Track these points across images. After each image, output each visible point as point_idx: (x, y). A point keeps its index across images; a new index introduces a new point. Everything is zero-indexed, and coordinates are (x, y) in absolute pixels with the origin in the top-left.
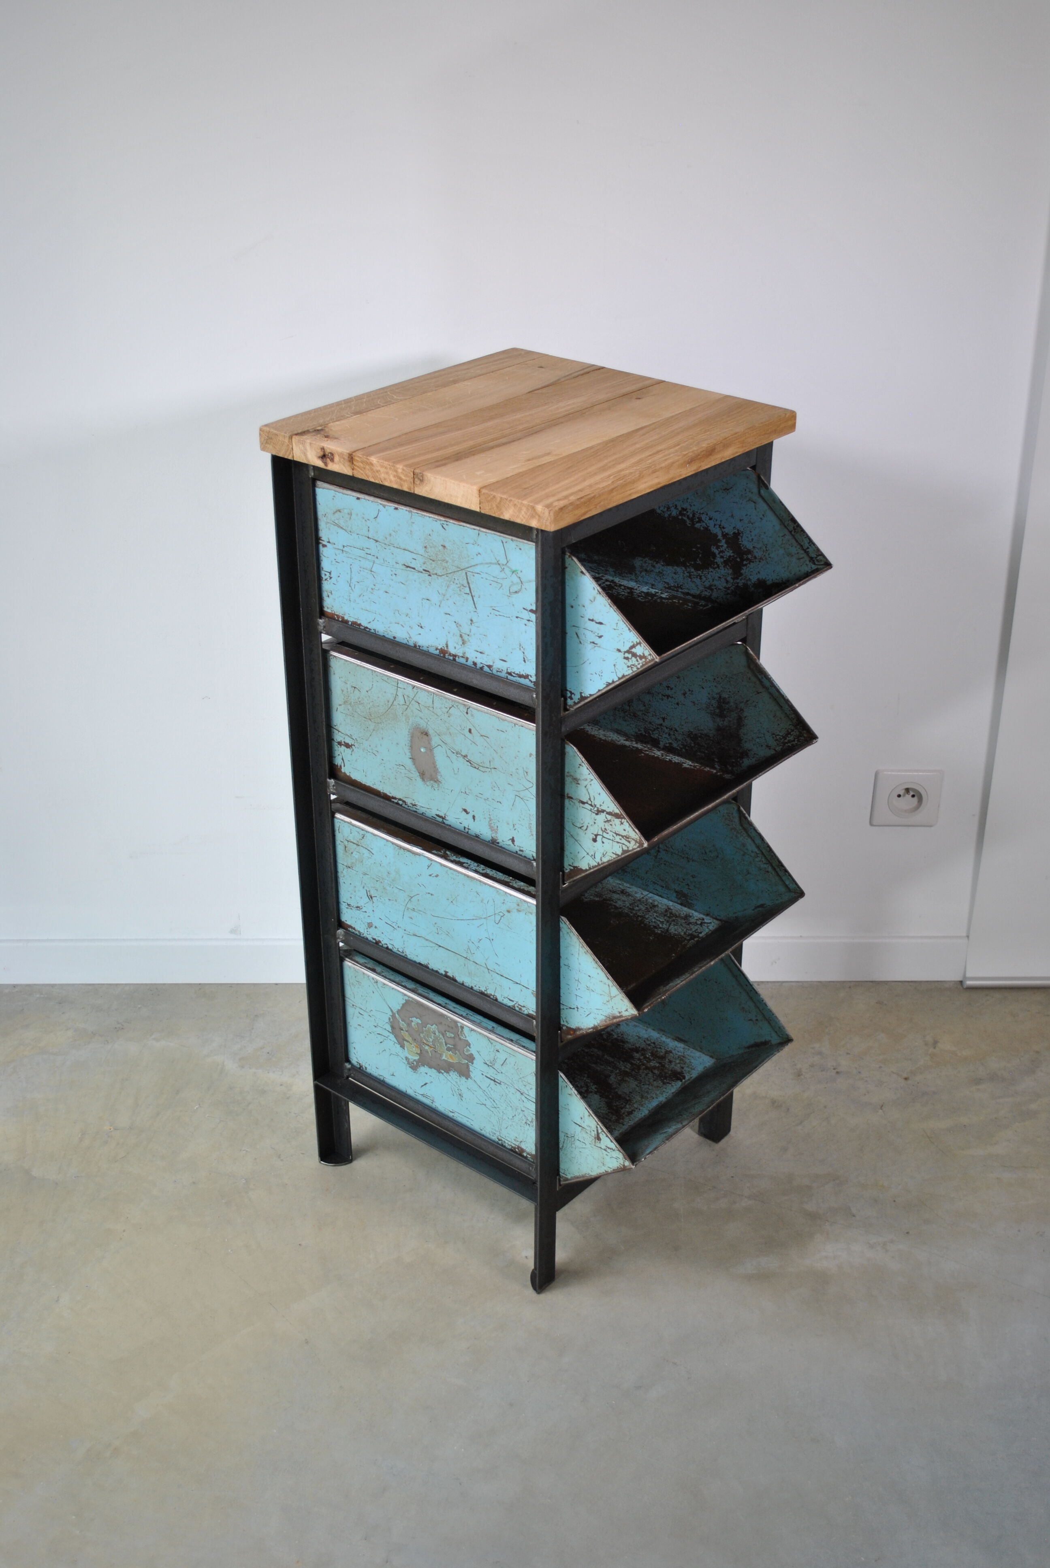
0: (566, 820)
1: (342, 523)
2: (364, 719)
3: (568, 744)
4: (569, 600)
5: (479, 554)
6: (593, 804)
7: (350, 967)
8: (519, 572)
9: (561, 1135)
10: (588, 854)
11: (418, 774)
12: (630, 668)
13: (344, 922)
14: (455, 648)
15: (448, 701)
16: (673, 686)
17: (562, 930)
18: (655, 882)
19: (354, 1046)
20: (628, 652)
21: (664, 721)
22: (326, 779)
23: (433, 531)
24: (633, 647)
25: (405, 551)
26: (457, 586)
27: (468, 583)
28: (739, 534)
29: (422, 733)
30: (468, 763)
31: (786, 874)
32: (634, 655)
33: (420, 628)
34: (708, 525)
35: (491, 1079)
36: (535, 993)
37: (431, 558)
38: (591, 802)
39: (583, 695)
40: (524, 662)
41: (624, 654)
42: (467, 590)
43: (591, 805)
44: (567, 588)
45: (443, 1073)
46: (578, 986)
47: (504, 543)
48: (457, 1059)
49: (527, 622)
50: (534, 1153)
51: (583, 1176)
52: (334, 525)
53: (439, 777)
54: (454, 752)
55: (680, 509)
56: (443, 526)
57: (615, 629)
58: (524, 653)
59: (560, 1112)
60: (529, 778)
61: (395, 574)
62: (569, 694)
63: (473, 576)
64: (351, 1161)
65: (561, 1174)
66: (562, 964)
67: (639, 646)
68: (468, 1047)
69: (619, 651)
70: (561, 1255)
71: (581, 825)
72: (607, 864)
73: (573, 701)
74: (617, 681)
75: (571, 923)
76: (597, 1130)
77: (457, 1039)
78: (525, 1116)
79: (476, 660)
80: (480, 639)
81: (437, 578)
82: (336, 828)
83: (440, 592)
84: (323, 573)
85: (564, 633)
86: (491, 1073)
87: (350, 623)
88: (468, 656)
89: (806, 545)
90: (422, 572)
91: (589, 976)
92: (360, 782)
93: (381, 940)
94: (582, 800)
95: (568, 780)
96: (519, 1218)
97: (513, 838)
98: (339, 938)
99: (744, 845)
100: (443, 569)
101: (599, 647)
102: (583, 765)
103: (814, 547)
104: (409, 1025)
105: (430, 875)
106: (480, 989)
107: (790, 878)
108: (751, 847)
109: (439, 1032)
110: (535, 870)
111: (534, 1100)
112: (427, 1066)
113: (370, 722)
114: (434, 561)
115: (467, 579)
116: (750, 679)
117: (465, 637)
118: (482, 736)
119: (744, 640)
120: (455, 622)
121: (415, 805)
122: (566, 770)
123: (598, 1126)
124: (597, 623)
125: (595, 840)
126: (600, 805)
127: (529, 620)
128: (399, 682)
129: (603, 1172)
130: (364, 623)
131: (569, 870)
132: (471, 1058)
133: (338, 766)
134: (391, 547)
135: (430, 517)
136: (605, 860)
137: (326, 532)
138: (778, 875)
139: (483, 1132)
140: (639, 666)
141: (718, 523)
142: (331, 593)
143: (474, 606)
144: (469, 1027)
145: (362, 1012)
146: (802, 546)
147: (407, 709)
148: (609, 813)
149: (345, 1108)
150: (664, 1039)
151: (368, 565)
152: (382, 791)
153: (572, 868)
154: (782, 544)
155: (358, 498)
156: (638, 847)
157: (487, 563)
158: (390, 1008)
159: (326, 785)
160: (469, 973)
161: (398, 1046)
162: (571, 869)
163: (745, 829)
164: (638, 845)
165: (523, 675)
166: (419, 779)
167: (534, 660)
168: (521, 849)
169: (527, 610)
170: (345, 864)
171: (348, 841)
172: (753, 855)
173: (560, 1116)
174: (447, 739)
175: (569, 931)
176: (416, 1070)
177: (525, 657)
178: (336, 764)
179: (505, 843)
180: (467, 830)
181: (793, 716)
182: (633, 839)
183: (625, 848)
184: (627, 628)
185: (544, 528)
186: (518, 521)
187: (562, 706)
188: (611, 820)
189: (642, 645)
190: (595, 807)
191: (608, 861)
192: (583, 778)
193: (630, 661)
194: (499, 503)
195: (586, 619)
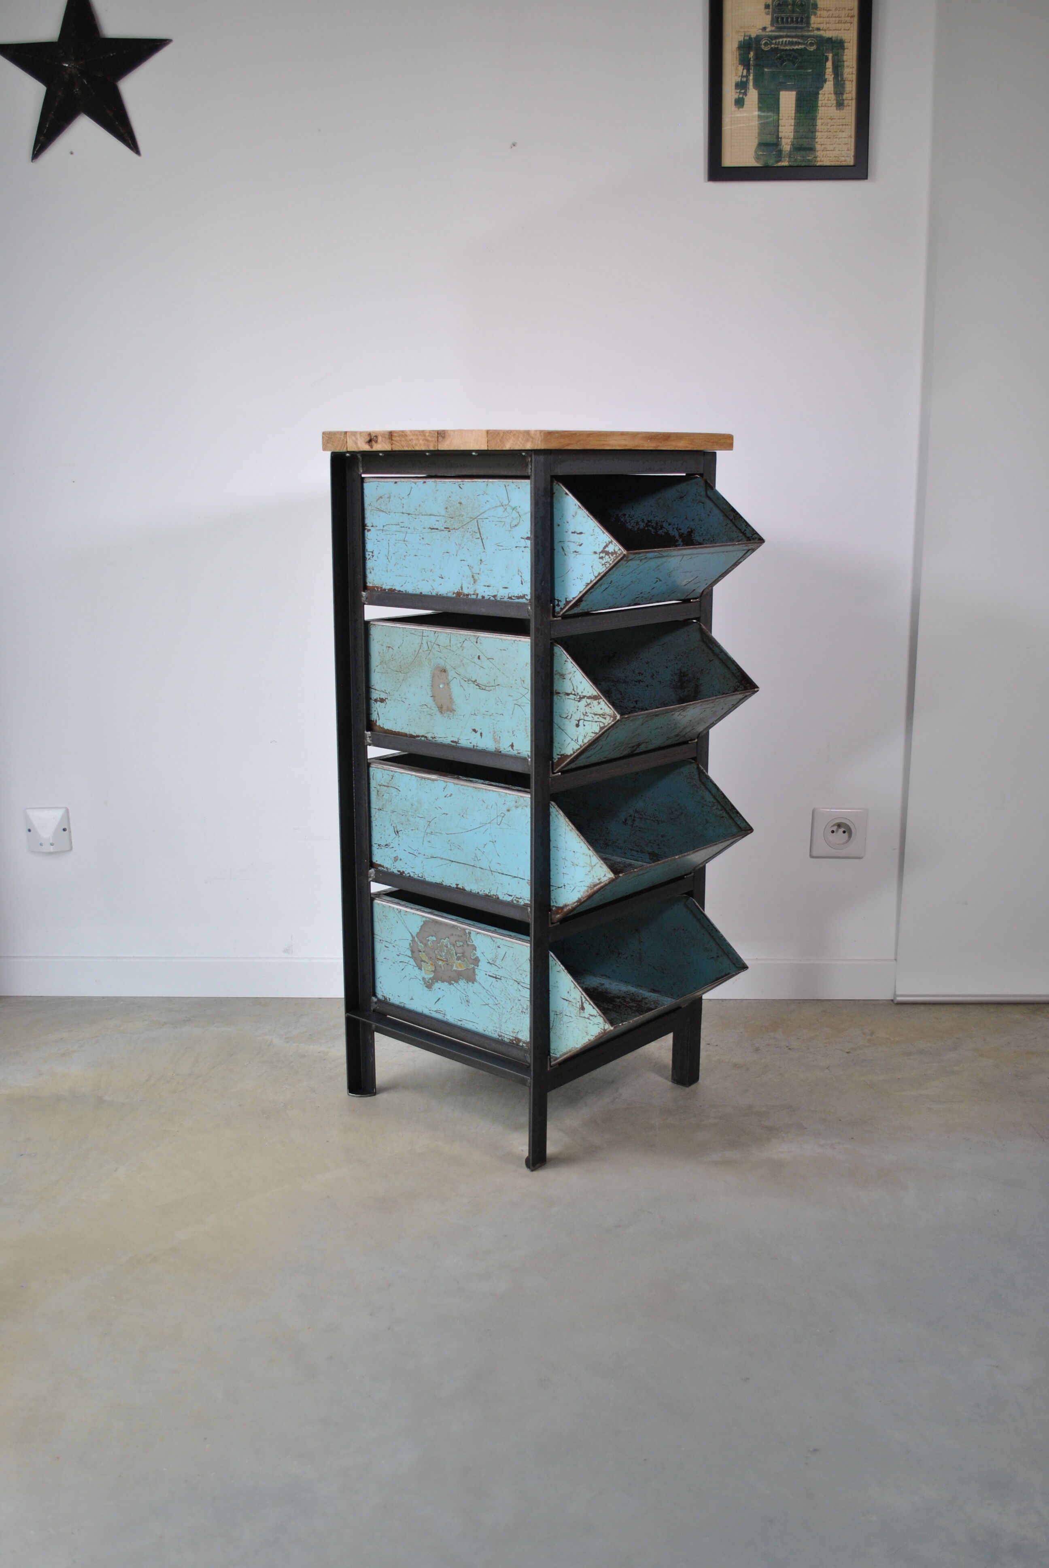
0: (554, 714)
1: (383, 507)
2: (395, 672)
3: (555, 646)
4: (556, 520)
5: (488, 501)
6: (576, 694)
7: (378, 904)
8: (518, 508)
9: (552, 1015)
10: (572, 740)
11: (437, 709)
12: (604, 566)
13: (375, 863)
14: (468, 588)
15: (462, 636)
16: (642, 671)
17: (552, 814)
19: (380, 981)
20: (602, 552)
21: (637, 704)
22: (364, 731)
23: (452, 493)
24: (606, 546)
25: (431, 516)
26: (470, 534)
27: (479, 529)
28: (692, 531)
29: (441, 671)
30: (478, 687)
31: (737, 816)
32: (607, 553)
33: (441, 579)
34: (668, 529)
35: (493, 977)
36: (530, 881)
37: (451, 516)
38: (575, 691)
39: (568, 600)
40: (521, 585)
41: (599, 555)
42: (478, 536)
43: (575, 695)
44: (555, 510)
45: (453, 984)
46: (565, 864)
47: (507, 487)
48: (465, 966)
49: (524, 549)
50: (528, 1040)
51: (570, 1051)
52: (377, 510)
53: (454, 707)
54: (467, 680)
55: (646, 522)
56: (460, 487)
57: (592, 535)
58: (521, 576)
59: (550, 992)
60: (525, 685)
61: (423, 538)
62: (556, 602)
63: (483, 521)
64: (375, 1094)
65: (551, 1054)
66: (551, 847)
67: (611, 544)
68: (474, 951)
69: (595, 553)
70: (551, 1149)
71: (567, 715)
72: (587, 744)
73: (560, 607)
74: (594, 580)
75: (559, 806)
76: (582, 1000)
77: (465, 946)
78: (521, 1005)
79: (484, 594)
80: (487, 575)
81: (455, 532)
82: (371, 777)
83: (457, 543)
84: (367, 553)
85: (552, 549)
86: (493, 970)
87: (387, 590)
88: (478, 593)
89: (743, 528)
90: (443, 530)
91: (574, 852)
92: (390, 730)
93: (404, 870)
94: (567, 692)
95: (556, 677)
96: (517, 1128)
97: (512, 743)
98: (370, 877)
99: (703, 798)
100: (460, 523)
101: (580, 554)
102: (568, 660)
103: (749, 527)
104: (426, 945)
105: (445, 797)
106: (485, 892)
107: (740, 817)
108: (709, 798)
109: (450, 944)
110: (529, 764)
111: (529, 987)
112: (440, 981)
113: (400, 674)
114: (452, 518)
115: (478, 525)
116: (703, 650)
117: (476, 576)
118: (488, 659)
119: (698, 619)
120: (468, 566)
121: (435, 738)
122: (555, 669)
123: (582, 996)
124: (578, 534)
125: (578, 726)
126: (582, 692)
127: (525, 547)
128: (424, 631)
129: (587, 1042)
130: (398, 588)
131: (557, 759)
132: (477, 961)
133: (374, 721)
134: (420, 517)
135: (450, 482)
136: (586, 741)
137: (371, 518)
138: (731, 818)
139: (486, 1033)
140: (611, 562)
141: (676, 526)
142: (373, 569)
143: (483, 548)
144: (475, 931)
145: (387, 945)
146: (740, 530)
147: (429, 653)
148: (589, 698)
149: (371, 1041)
151: (401, 536)
152: (408, 733)
153: (560, 756)
154: (725, 532)
155: (396, 482)
156: (613, 721)
157: (493, 508)
158: (410, 933)
159: (363, 737)
160: (476, 880)
161: (416, 969)
162: (558, 758)
163: (703, 783)
164: (612, 719)
165: (521, 596)
166: (438, 713)
167: (529, 580)
168: (519, 752)
169: (524, 539)
170: (377, 808)
171: (380, 785)
172: (710, 805)
173: (550, 996)
174: (461, 670)
175: (557, 813)
176: (431, 988)
177: (523, 580)
178: (373, 720)
179: (505, 750)
180: (475, 747)
181: (738, 672)
182: (608, 715)
183: (602, 725)
184: (602, 532)
185: (536, 448)
186: (517, 448)
187: (551, 611)
188: (590, 704)
189: (613, 543)
190: (578, 694)
191: (589, 741)
192: (568, 672)
193: (604, 559)
194: (502, 438)
195: (570, 532)
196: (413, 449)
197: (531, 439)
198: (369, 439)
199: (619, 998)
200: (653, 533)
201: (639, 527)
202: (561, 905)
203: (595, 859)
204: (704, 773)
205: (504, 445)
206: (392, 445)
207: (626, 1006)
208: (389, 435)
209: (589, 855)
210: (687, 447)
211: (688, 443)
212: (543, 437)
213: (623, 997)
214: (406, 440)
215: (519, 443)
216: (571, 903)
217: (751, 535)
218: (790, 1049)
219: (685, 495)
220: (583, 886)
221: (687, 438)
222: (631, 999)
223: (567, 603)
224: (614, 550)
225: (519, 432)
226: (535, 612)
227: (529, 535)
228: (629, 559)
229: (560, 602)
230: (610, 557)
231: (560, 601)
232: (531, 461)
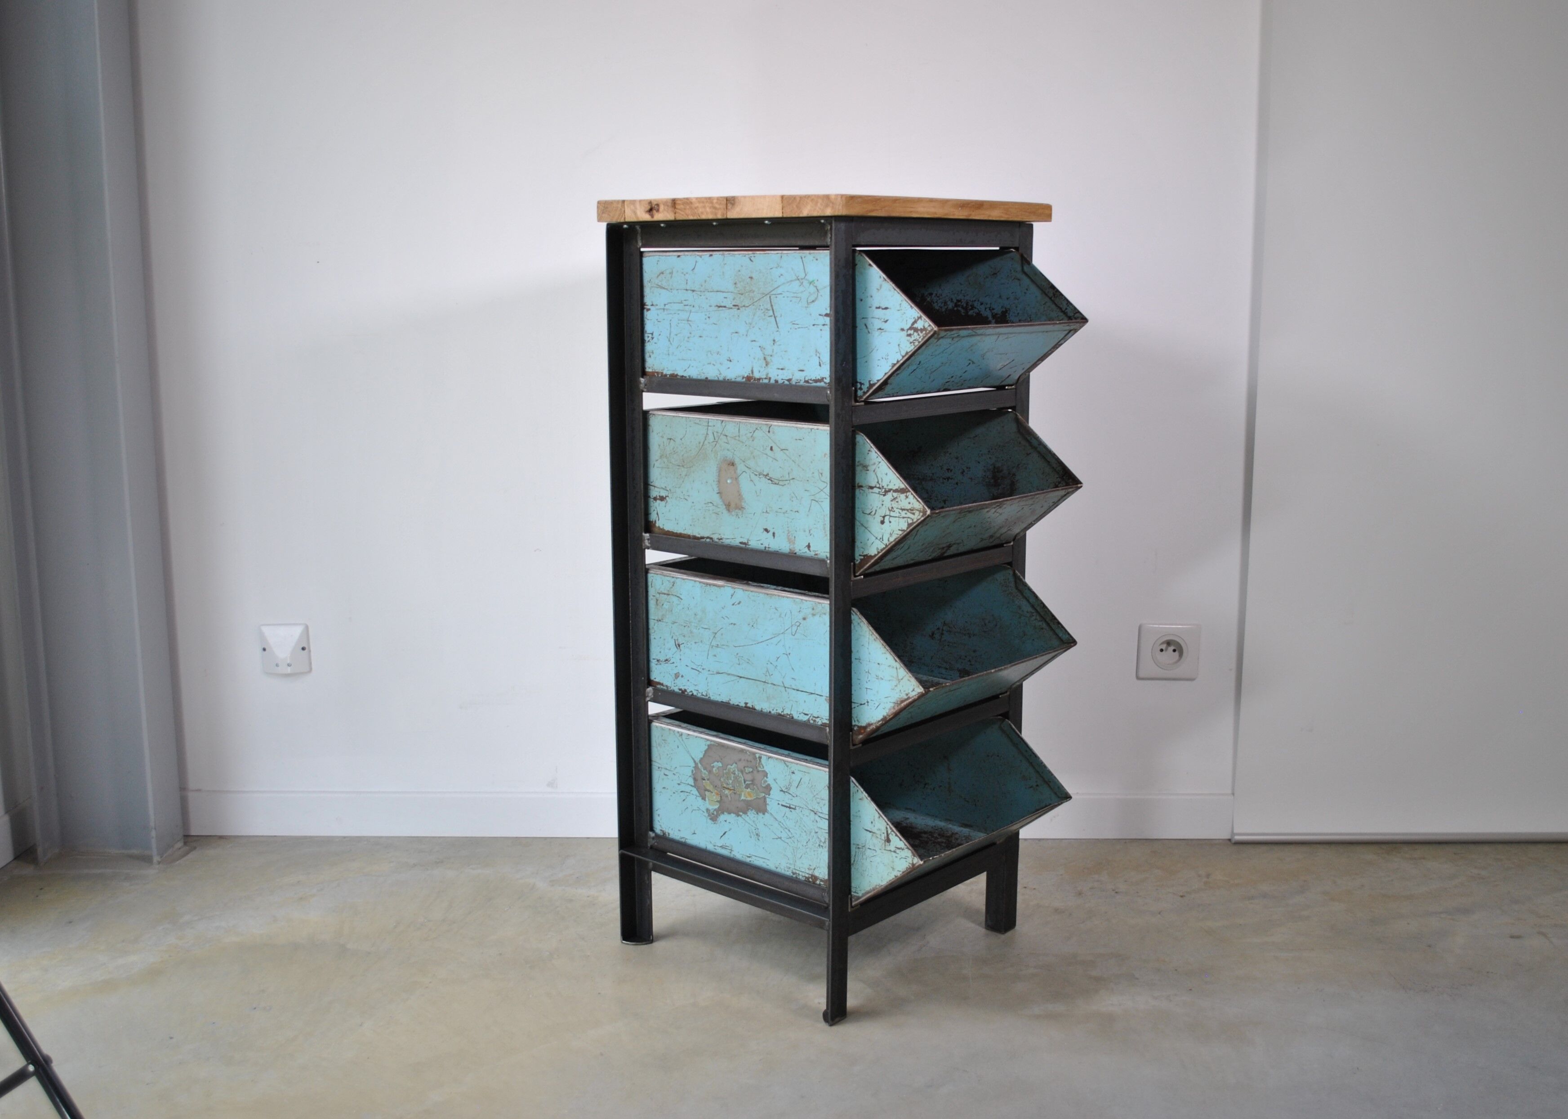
0: (857, 510)
1: (664, 284)
2: (678, 467)
3: (859, 434)
4: (859, 295)
5: (782, 275)
6: (881, 486)
7: (657, 727)
8: (815, 282)
9: (853, 848)
10: (877, 538)
11: (724, 507)
12: (912, 344)
13: (653, 681)
14: (759, 372)
15: (752, 425)
16: (952, 468)
17: (854, 621)
18: (940, 665)
19: (658, 813)
20: (910, 328)
21: (945, 503)
22: (641, 534)
23: (742, 266)
24: (915, 322)
25: (718, 293)
26: (762, 311)
27: (772, 306)
28: (1006, 311)
29: (729, 465)
30: (770, 482)
31: (1059, 627)
32: (916, 330)
33: (729, 362)
34: (980, 310)
35: (787, 807)
36: (828, 698)
37: (740, 292)
38: (879, 484)
39: (872, 382)
40: (819, 367)
41: (907, 332)
42: (771, 313)
43: (879, 488)
44: (857, 284)
45: (741, 816)
46: (868, 678)
47: (803, 259)
48: (755, 795)
49: (822, 327)
50: (826, 877)
51: (874, 890)
52: (657, 287)
53: (743, 504)
54: (757, 474)
55: (955, 301)
56: (750, 259)
57: (899, 310)
58: (819, 358)
59: (851, 823)
60: (823, 479)
61: (709, 317)
62: (859, 385)
63: (776, 297)
64: (652, 942)
65: (852, 893)
66: (853, 659)
67: (920, 320)
68: (765, 778)
69: (902, 330)
70: (851, 1002)
71: (870, 511)
72: (893, 543)
73: (863, 391)
74: (901, 360)
75: (862, 613)
76: (887, 831)
77: (755, 772)
78: (818, 838)
79: (777, 378)
80: (781, 356)
81: (745, 309)
82: (649, 584)
83: (748, 322)
84: (646, 335)
85: (854, 327)
86: (786, 799)
87: (668, 376)
88: (771, 376)
89: (1064, 306)
90: (731, 308)
91: (879, 664)
92: (672, 532)
93: (687, 689)
94: (871, 485)
95: (858, 469)
96: (813, 978)
97: (809, 544)
98: (648, 696)
99: (1020, 607)
100: (750, 299)
101: (885, 331)
102: (872, 449)
103: (1071, 306)
104: (710, 772)
105: (733, 605)
106: (778, 711)
107: (1062, 629)
108: (1027, 608)
109: (738, 771)
110: (828, 566)
111: (827, 817)
112: (726, 812)
113: (683, 469)
114: (742, 294)
115: (771, 301)
116: (1020, 443)
117: (768, 359)
119: (1014, 408)
120: (760, 347)
121: (721, 539)
122: (857, 459)
123: (888, 827)
124: (883, 309)
125: (882, 522)
126: (888, 485)
127: (824, 325)
128: (710, 420)
129: (893, 879)
130: (680, 373)
131: (859, 561)
132: (768, 789)
133: (652, 521)
134: (706, 293)
135: (739, 254)
136: (892, 539)
137: (649, 297)
138: (1052, 629)
139: (779, 870)
140: (920, 340)
141: (988, 306)
142: (653, 352)
143: (776, 326)
144: (766, 756)
145: (667, 772)
146: (1061, 309)
147: (716, 445)
148: (896, 491)
149: (647, 882)
150: (950, 826)
151: (684, 315)
152: (691, 534)
153: (862, 557)
154: (1044, 311)
155: (679, 256)
156: (922, 516)
157: (788, 282)
158: (693, 759)
159: (641, 539)
160: (768, 698)
161: (700, 799)
162: (861, 559)
163: (1021, 592)
164: (921, 514)
165: (818, 379)
166: (725, 512)
167: (828, 362)
168: (816, 553)
169: (822, 316)
170: (656, 618)
171: (659, 593)
172: (1028, 615)
173: (852, 826)
174: (751, 463)
175: (859, 621)
176: (716, 820)
177: (821, 362)
178: (652, 520)
179: (801, 551)
180: (767, 549)
181: (1059, 468)
182: (917, 510)
183: (910, 521)
184: (909, 306)
185: (837, 213)
186: (815, 214)
187: (853, 395)
188: (896, 498)
189: (923, 319)
190: (883, 487)
191: (895, 539)
192: (872, 462)
193: (912, 336)
194: (799, 203)
195: (874, 308)
196: (699, 218)
197: (831, 205)
198: (649, 207)
199: (925, 833)
200: (963, 314)
201: (947, 308)
202: (863, 724)
203: (903, 672)
204: (1021, 580)
205: (801, 211)
206: (675, 213)
207: (934, 842)
208: (672, 203)
209: (895, 667)
210: (1002, 217)
211: (1002, 213)
212: (844, 202)
213: (930, 832)
214: (691, 208)
215: (817, 209)
216: (875, 721)
217: (1073, 314)
218: (1116, 892)
219: (999, 271)
220: (889, 703)
221: (1002, 207)
222: (939, 835)
223: (871, 386)
224: (924, 327)
225: (818, 196)
226: (836, 395)
227: (828, 312)
228: (940, 336)
229: (862, 386)
230: (919, 335)
231: (863, 384)
232: (831, 229)
